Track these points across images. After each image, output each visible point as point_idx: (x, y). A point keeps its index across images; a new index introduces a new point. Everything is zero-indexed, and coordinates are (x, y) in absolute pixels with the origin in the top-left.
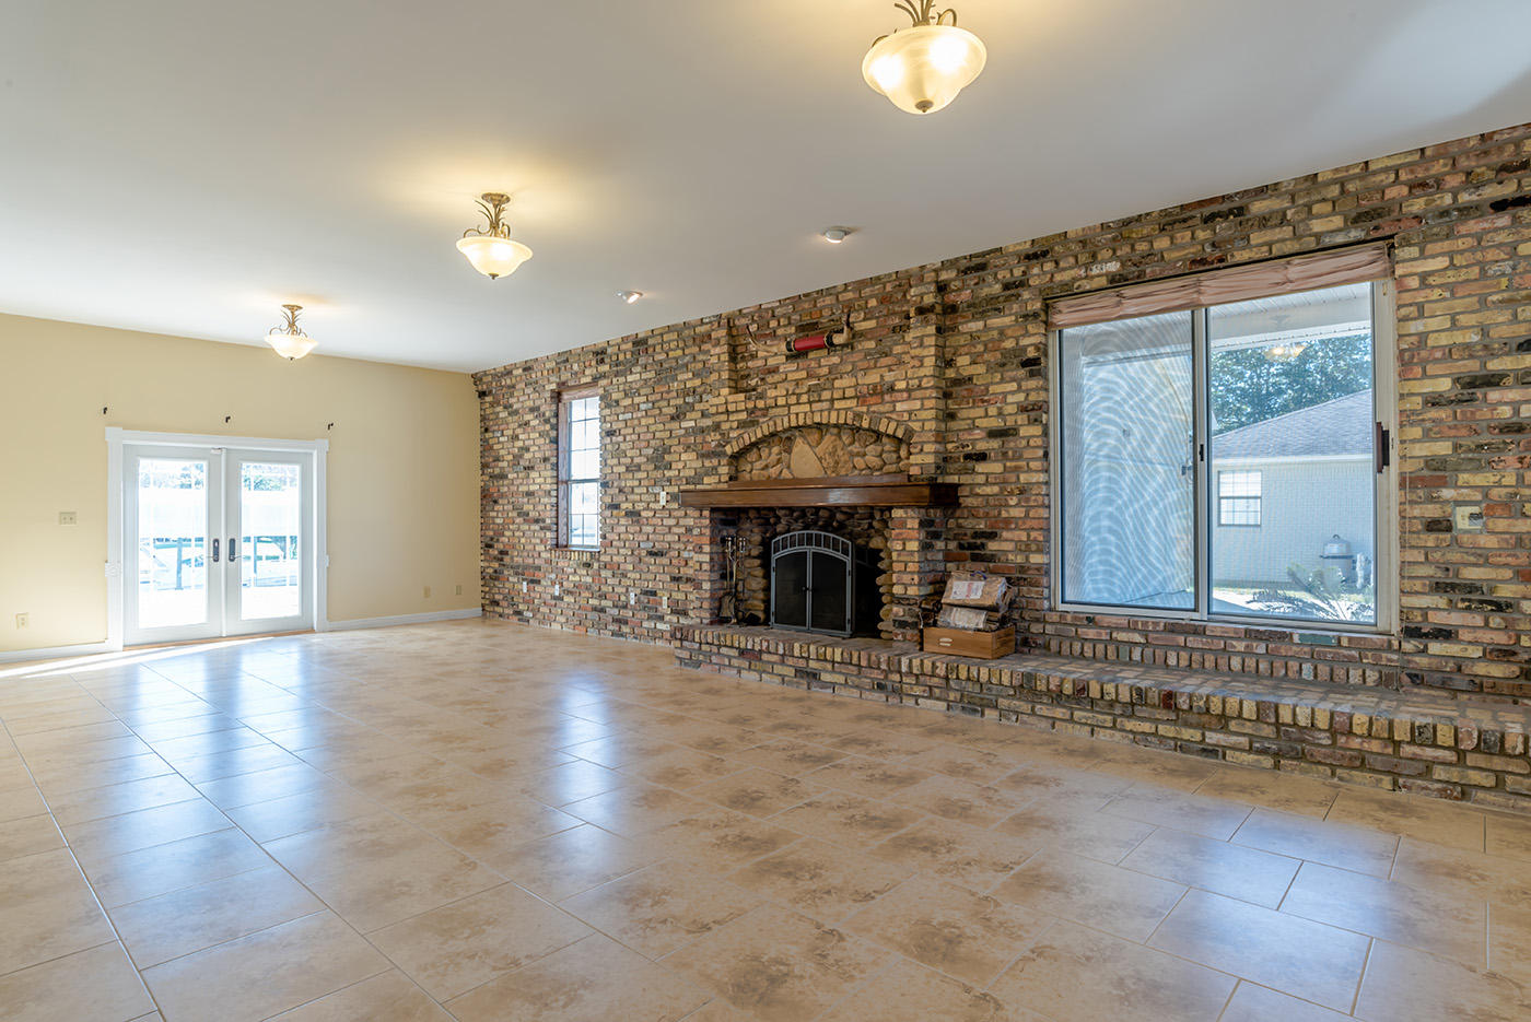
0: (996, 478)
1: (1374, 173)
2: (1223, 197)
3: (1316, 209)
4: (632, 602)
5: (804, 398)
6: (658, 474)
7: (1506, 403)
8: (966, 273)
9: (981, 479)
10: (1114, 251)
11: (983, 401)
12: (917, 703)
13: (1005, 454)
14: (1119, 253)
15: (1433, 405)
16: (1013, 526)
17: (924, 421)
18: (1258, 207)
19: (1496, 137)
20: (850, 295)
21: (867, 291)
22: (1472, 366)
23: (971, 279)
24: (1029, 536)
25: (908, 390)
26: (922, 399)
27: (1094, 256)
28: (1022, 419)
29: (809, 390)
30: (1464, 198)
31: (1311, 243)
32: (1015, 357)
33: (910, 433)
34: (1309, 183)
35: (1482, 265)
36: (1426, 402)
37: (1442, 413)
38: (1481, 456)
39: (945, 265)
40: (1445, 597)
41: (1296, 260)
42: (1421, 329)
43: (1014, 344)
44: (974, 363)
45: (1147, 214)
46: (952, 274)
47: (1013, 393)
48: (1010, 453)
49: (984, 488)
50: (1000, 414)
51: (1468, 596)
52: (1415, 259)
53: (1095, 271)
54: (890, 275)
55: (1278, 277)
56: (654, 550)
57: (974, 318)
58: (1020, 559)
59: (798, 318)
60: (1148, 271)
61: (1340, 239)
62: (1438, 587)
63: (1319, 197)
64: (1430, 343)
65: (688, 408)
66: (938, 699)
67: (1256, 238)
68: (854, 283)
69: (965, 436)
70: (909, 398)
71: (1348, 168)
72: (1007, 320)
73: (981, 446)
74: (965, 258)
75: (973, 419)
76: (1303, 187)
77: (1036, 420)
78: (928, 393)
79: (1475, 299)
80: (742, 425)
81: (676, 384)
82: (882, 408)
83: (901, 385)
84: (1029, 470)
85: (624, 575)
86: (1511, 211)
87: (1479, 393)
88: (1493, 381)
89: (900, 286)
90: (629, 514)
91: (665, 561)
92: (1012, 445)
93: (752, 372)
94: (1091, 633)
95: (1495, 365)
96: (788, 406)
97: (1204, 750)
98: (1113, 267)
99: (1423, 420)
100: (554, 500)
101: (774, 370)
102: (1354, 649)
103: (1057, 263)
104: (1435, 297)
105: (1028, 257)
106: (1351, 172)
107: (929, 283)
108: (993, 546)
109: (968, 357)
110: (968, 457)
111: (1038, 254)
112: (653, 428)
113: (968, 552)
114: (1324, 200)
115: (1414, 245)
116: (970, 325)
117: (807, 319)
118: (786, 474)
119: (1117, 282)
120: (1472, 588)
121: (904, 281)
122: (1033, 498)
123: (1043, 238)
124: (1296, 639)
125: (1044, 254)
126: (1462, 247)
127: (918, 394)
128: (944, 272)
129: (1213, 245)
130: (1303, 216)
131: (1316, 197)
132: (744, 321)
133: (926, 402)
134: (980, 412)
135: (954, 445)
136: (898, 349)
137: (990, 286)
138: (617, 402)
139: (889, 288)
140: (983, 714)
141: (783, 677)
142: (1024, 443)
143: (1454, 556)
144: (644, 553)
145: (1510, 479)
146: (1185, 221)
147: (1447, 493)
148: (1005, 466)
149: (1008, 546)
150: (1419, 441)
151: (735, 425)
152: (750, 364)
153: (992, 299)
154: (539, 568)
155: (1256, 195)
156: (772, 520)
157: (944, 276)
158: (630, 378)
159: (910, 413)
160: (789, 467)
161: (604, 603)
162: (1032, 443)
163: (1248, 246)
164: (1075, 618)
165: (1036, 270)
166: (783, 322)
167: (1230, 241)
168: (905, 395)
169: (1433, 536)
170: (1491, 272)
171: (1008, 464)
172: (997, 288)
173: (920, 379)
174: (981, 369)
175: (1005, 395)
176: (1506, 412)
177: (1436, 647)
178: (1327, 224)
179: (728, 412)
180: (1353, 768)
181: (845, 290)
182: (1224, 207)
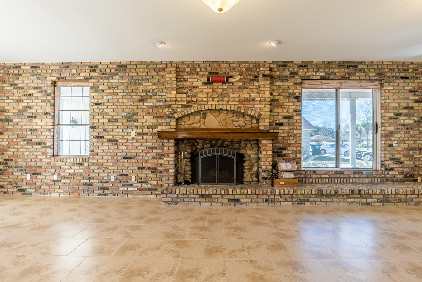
0: (286, 131)
1: (384, 65)
2: (353, 62)
3: (371, 70)
4: (112, 179)
5: (216, 99)
6: (130, 124)
7: (402, 120)
8: (280, 67)
9: (281, 131)
10: (324, 70)
11: (282, 107)
12: (280, 204)
13: (289, 124)
14: (326, 70)
15: (390, 119)
16: (292, 146)
17: (265, 112)
18: (360, 67)
19: (405, 63)
20: (235, 65)
21: (243, 65)
22: (396, 111)
23: (281, 69)
24: (296, 149)
25: (260, 101)
26: (265, 104)
27: (319, 70)
28: (294, 114)
29: (218, 97)
30: (397, 74)
31: (368, 78)
32: (293, 95)
33: (260, 115)
34: (371, 64)
35: (399, 90)
36: (389, 118)
37: (392, 121)
38: (398, 131)
39: (273, 63)
40: (392, 161)
41: (363, 81)
42: (388, 102)
43: (292, 91)
44: (279, 95)
45: (335, 62)
46: (275, 66)
47: (291, 106)
48: (291, 124)
49: (282, 134)
50: (287, 112)
51: (396, 161)
52: (387, 86)
53: (318, 74)
54: (253, 62)
55: (359, 85)
56: (127, 156)
57: (279, 81)
58: (294, 156)
59: (210, 69)
60: (331, 77)
61: (374, 78)
62: (391, 159)
63: (373, 67)
64: (390, 105)
65: (149, 97)
66: (289, 202)
67: (358, 74)
68: (238, 61)
69: (275, 118)
70: (260, 104)
71: (379, 62)
72: (291, 84)
73: (281, 121)
74: (280, 62)
75: (279, 113)
76: (370, 64)
77: (299, 115)
78: (267, 103)
79: (398, 97)
80: (184, 106)
81: (141, 87)
82: (249, 106)
83: (258, 99)
84: (297, 129)
85: (107, 168)
86: (404, 79)
87: (398, 117)
88: (400, 115)
89: (256, 66)
90: (110, 141)
91: (133, 161)
92: (291, 121)
93: (185, 87)
94: (315, 176)
95: (401, 111)
96: (208, 101)
97: (367, 204)
98: (323, 74)
99: (389, 122)
100: (52, 134)
101: (197, 87)
102: (376, 174)
103: (308, 70)
104: (391, 95)
105: (300, 66)
106: (380, 63)
107: (267, 67)
108: (285, 152)
109: (277, 93)
110: (277, 124)
111: (303, 66)
112: (127, 104)
113: (276, 154)
114: (373, 68)
115: (388, 83)
116: (278, 83)
117: (214, 71)
118: (203, 127)
119: (322, 78)
120: (397, 159)
121: (257, 65)
122: (298, 137)
123: (306, 62)
124: (364, 173)
125: (305, 66)
126: (396, 85)
127: (264, 103)
128: (272, 65)
129: (348, 74)
130: (369, 71)
131: (372, 67)
132: (184, 66)
133: (266, 106)
134: (281, 110)
135: (272, 120)
136: (251, 87)
137: (286, 72)
138: (103, 91)
139: (251, 66)
140: (304, 204)
141: (222, 203)
142: (295, 121)
143: (394, 152)
144: (120, 158)
145: (403, 136)
146: (343, 66)
147: (393, 138)
148: (289, 127)
149: (289, 152)
150: (388, 127)
151: (180, 106)
152: (184, 83)
153: (286, 76)
154: (41, 167)
155: (360, 63)
156: (196, 144)
157: (272, 66)
158: (111, 81)
159: (260, 108)
160: (204, 124)
161: (92, 181)
162: (298, 121)
163: (355, 76)
164: (310, 172)
165: (301, 70)
166: (203, 69)
167: (352, 73)
168: (258, 102)
169: (390, 148)
170: (400, 91)
171: (290, 127)
172: (288, 73)
173: (265, 98)
174: (281, 97)
175: (289, 106)
176: (402, 121)
177: (391, 172)
178: (372, 74)
179: (176, 101)
180: (398, 202)
181: (233, 63)
182: (353, 64)
